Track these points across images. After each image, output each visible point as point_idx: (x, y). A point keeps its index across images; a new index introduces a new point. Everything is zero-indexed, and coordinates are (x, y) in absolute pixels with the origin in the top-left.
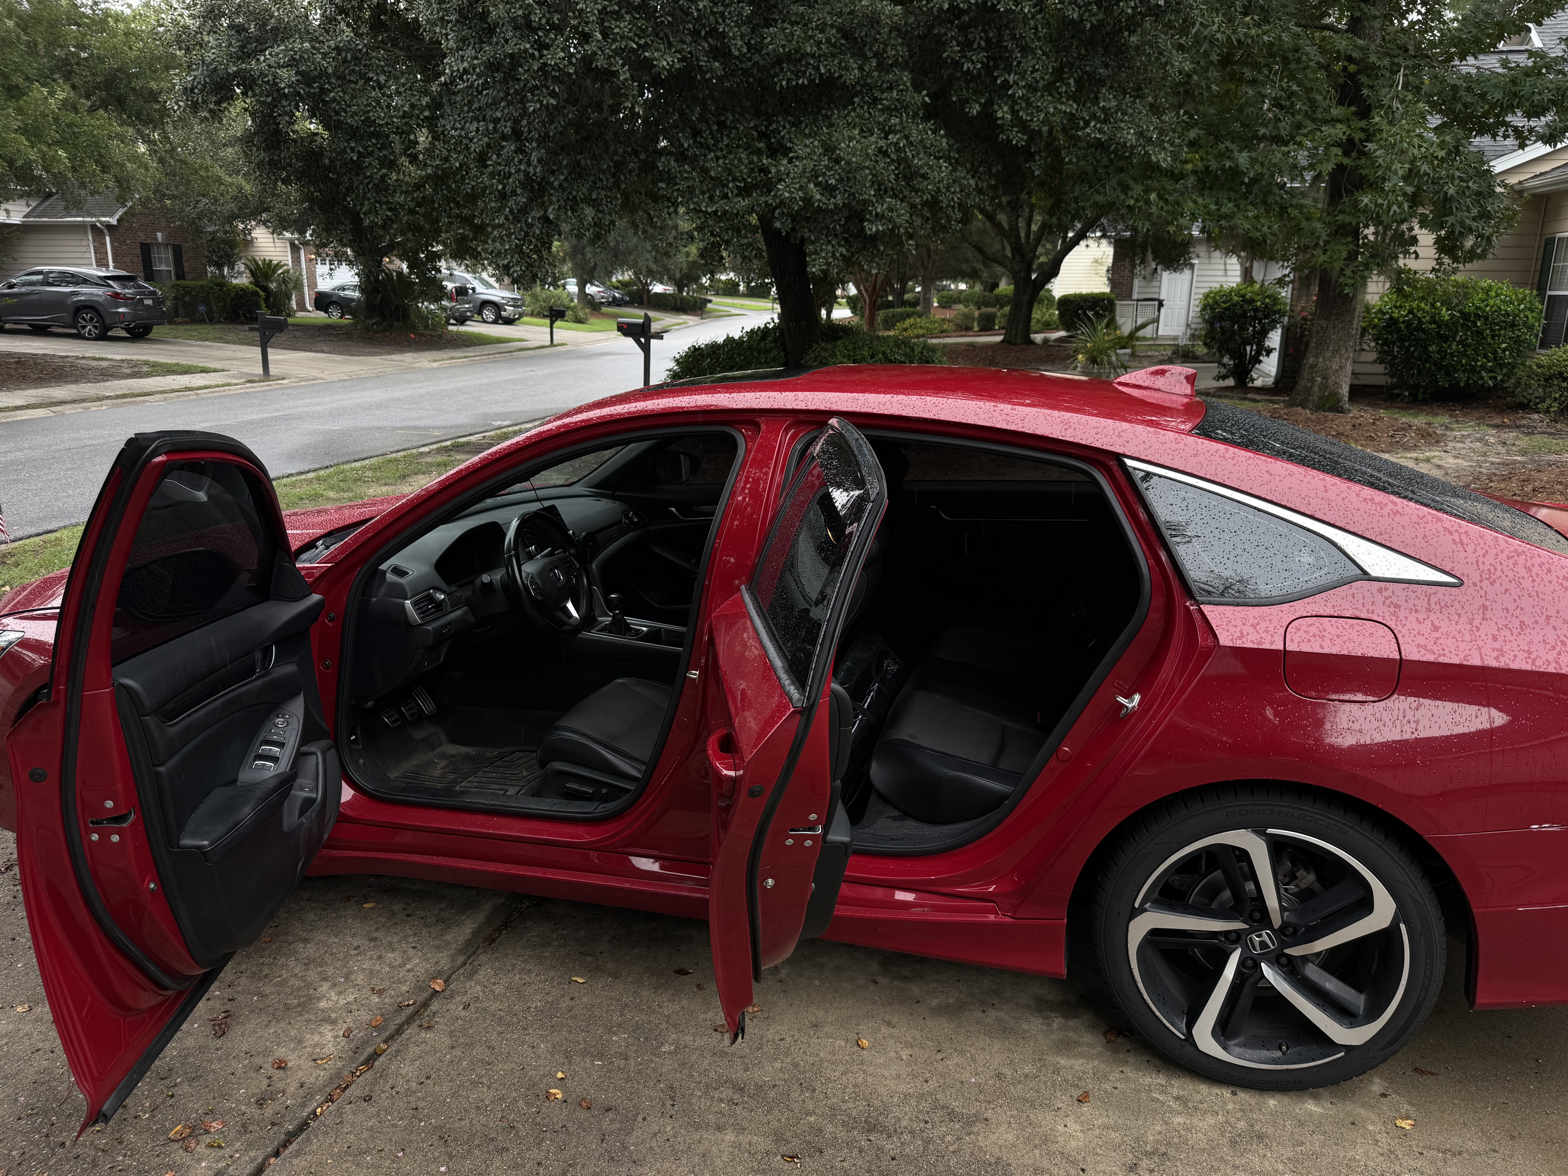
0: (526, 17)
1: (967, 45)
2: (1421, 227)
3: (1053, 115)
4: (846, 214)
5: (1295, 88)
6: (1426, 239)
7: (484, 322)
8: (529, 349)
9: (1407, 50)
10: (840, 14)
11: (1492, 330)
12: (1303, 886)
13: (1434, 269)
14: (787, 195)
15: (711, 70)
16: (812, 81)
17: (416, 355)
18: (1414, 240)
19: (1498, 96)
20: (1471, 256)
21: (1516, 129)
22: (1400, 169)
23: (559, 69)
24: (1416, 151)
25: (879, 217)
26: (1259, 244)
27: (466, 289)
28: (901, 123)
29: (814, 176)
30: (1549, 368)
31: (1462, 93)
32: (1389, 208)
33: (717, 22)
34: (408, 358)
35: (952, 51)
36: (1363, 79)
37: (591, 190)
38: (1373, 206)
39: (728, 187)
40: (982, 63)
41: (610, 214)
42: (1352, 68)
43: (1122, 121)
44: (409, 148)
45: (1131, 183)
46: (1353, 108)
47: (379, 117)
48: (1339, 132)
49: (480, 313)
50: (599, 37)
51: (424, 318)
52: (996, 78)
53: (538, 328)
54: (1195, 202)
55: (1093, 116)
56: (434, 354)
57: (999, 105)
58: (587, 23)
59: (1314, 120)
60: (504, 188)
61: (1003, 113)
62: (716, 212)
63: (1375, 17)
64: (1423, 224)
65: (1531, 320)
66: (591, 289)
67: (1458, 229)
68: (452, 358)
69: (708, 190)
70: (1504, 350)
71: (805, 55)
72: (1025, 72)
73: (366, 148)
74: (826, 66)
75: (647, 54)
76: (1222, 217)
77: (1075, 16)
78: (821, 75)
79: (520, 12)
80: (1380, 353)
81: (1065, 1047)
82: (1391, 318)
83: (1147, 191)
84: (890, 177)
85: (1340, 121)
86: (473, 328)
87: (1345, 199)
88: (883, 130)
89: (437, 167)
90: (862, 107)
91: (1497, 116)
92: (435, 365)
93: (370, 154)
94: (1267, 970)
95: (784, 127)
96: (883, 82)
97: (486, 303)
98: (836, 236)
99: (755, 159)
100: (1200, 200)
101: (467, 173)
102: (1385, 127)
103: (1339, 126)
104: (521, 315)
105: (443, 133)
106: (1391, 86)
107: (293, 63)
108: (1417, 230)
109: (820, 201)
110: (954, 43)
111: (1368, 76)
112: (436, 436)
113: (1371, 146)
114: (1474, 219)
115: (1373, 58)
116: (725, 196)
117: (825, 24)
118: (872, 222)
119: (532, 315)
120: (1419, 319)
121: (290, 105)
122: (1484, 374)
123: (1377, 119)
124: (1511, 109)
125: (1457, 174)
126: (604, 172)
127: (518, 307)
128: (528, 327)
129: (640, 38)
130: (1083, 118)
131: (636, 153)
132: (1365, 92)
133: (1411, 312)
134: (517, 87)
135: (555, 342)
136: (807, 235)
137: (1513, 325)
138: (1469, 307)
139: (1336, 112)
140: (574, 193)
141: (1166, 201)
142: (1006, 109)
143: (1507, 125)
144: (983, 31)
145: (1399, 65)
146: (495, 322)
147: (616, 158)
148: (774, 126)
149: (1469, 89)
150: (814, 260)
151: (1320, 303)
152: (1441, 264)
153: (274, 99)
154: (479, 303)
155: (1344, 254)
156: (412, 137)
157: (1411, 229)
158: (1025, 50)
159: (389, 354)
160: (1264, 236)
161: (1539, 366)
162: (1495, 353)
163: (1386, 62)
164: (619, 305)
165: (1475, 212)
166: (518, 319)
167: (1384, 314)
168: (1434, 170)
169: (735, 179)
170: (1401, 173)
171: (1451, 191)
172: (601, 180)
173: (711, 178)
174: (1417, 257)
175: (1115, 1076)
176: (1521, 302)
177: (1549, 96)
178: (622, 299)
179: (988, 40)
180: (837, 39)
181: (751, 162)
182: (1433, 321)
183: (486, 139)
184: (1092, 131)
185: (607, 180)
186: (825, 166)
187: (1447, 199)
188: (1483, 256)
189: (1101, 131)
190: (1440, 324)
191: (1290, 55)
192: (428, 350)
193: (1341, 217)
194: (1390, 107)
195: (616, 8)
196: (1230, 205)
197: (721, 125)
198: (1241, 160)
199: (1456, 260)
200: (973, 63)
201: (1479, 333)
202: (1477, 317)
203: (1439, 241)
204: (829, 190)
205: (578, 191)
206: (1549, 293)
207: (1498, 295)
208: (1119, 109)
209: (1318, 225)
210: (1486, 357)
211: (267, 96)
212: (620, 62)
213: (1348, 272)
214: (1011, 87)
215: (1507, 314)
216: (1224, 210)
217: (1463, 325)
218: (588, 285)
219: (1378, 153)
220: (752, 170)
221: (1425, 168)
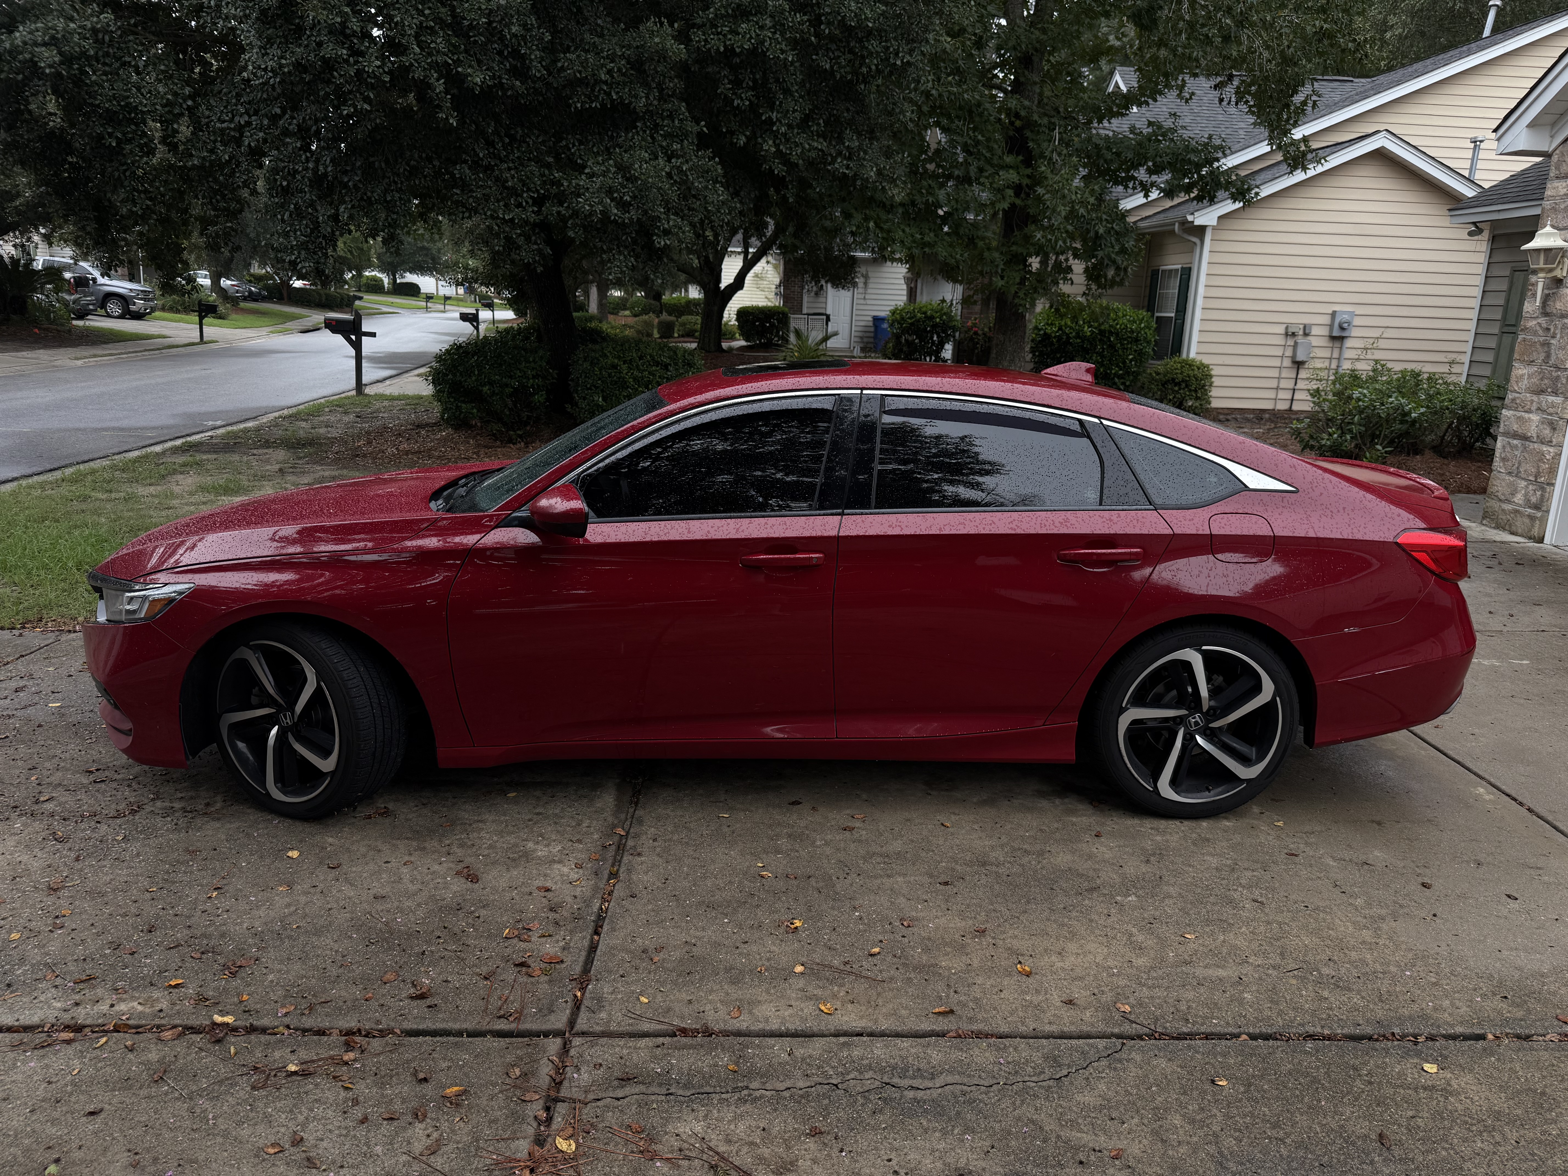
0: (343, 24)
1: (737, 83)
2: (1074, 258)
3: (809, 151)
4: (637, 228)
5: (980, 137)
6: (1078, 267)
7: (109, 316)
8: (177, 346)
9: (1059, 112)
10: (629, 47)
11: (1122, 344)
12: (1216, 684)
13: (1084, 294)
14: (587, 208)
15: (512, 87)
16: (603, 105)
17: (50, 352)
18: (1069, 269)
19: (1130, 155)
20: (1113, 284)
21: (1141, 183)
22: (1063, 210)
23: (375, 77)
24: (1074, 197)
25: (667, 232)
26: (952, 269)
27: (87, 279)
28: (682, 148)
29: (610, 192)
30: (1165, 376)
31: (1104, 151)
32: (1056, 242)
33: (519, 44)
34: (43, 355)
35: (724, 88)
36: (1028, 134)
37: (386, 191)
38: (1043, 240)
39: (522, 197)
40: (750, 100)
41: (404, 216)
42: (1018, 123)
43: (864, 159)
44: (169, 136)
45: (853, 211)
46: (1020, 158)
47: (141, 103)
48: (1012, 176)
49: (103, 306)
50: (417, 50)
51: (46, 311)
52: (762, 114)
53: (174, 324)
54: (903, 231)
55: (840, 153)
56: (71, 352)
57: (763, 139)
58: (403, 36)
59: (992, 165)
60: (288, 185)
61: (769, 146)
62: (512, 220)
63: (1035, 83)
64: (1076, 256)
65: (1149, 337)
66: (225, 283)
67: (1106, 261)
68: (95, 356)
69: (503, 199)
70: (1131, 361)
71: (598, 81)
72: (788, 111)
73: (124, 134)
74: (617, 93)
75: (460, 69)
76: (925, 245)
77: (828, 67)
78: (613, 101)
79: (339, 20)
80: (1035, 363)
81: (1072, 812)
82: (1045, 334)
83: (867, 219)
84: (673, 195)
85: (1011, 167)
86: (97, 322)
87: (1016, 233)
88: (666, 154)
89: (204, 158)
90: (645, 131)
91: (1127, 171)
92: (79, 363)
93: (129, 141)
94: (1199, 739)
95: (574, 145)
96: (663, 110)
97: (110, 296)
98: (626, 247)
99: (547, 172)
100: (907, 230)
101: (237, 166)
102: (1050, 176)
103: (1011, 171)
104: (153, 310)
105: (207, 124)
106: (1050, 141)
107: (53, 42)
108: (1071, 261)
109: (616, 215)
110: (726, 81)
111: (1032, 131)
112: (151, 438)
113: (1040, 191)
114: (1117, 253)
115: (1036, 117)
116: (519, 205)
117: (614, 53)
118: (659, 236)
119: (163, 309)
120: (1067, 335)
121: (44, 85)
122: (1116, 380)
123: (1043, 168)
124: (1136, 167)
125: (1104, 217)
126: (398, 175)
127: (149, 300)
128: (164, 323)
129: (453, 54)
130: (831, 155)
131: (429, 160)
132: (1031, 144)
133: (1060, 329)
134: (327, 89)
135: (205, 339)
136: (599, 244)
137: (1137, 340)
138: (1105, 327)
139: (1009, 159)
140: (369, 194)
141: (881, 229)
142: (771, 142)
143: (1134, 178)
144: (751, 72)
145: (1054, 124)
146: (121, 317)
147: (412, 163)
148: (564, 143)
149: (1109, 149)
150: (610, 268)
151: (999, 319)
152: (1089, 289)
153: (25, 77)
154: (101, 296)
155: (1018, 280)
156: (175, 126)
157: (1067, 260)
158: (787, 92)
159: (17, 350)
160: (957, 262)
161: (1158, 374)
162: (1124, 363)
163: (1045, 121)
164: (256, 300)
165: (1117, 248)
166: (149, 313)
167: (1040, 330)
168: (1088, 213)
169: (529, 190)
170: (1063, 214)
171: (1101, 231)
172: (396, 183)
173: (507, 188)
174: (1072, 283)
175: (1109, 822)
176: (1141, 321)
177: (1166, 159)
178: (260, 293)
179: (755, 81)
180: (627, 70)
181: (543, 175)
182: (1078, 336)
183: (261, 134)
184: (840, 166)
185: (402, 183)
186: (620, 184)
187: (1097, 236)
188: (1121, 283)
189: (848, 167)
190: (1084, 338)
191: (974, 109)
192: (60, 346)
193: (1014, 248)
194: (1051, 159)
195: (432, 24)
196: (932, 235)
197: (513, 138)
198: (941, 197)
199: (1099, 286)
200: (743, 100)
201: (1112, 346)
202: (1111, 333)
203: (1086, 270)
204: (624, 206)
205: (372, 192)
206: (1157, 314)
207: (1124, 316)
208: (860, 148)
209: (996, 255)
210: (1118, 366)
211: (17, 74)
212: (435, 75)
213: (1021, 294)
214: (775, 123)
215: (1132, 331)
216: (927, 239)
217: (1100, 340)
218: (223, 279)
219: (1046, 197)
220: (545, 182)
221: (1082, 211)
